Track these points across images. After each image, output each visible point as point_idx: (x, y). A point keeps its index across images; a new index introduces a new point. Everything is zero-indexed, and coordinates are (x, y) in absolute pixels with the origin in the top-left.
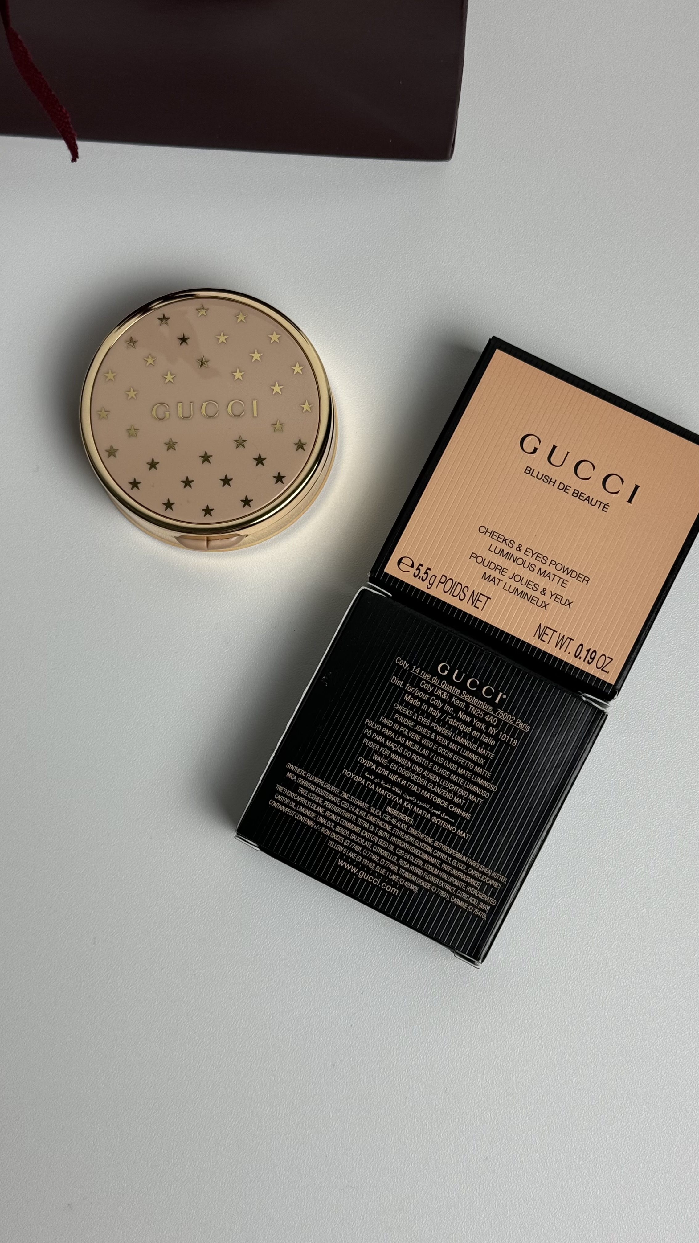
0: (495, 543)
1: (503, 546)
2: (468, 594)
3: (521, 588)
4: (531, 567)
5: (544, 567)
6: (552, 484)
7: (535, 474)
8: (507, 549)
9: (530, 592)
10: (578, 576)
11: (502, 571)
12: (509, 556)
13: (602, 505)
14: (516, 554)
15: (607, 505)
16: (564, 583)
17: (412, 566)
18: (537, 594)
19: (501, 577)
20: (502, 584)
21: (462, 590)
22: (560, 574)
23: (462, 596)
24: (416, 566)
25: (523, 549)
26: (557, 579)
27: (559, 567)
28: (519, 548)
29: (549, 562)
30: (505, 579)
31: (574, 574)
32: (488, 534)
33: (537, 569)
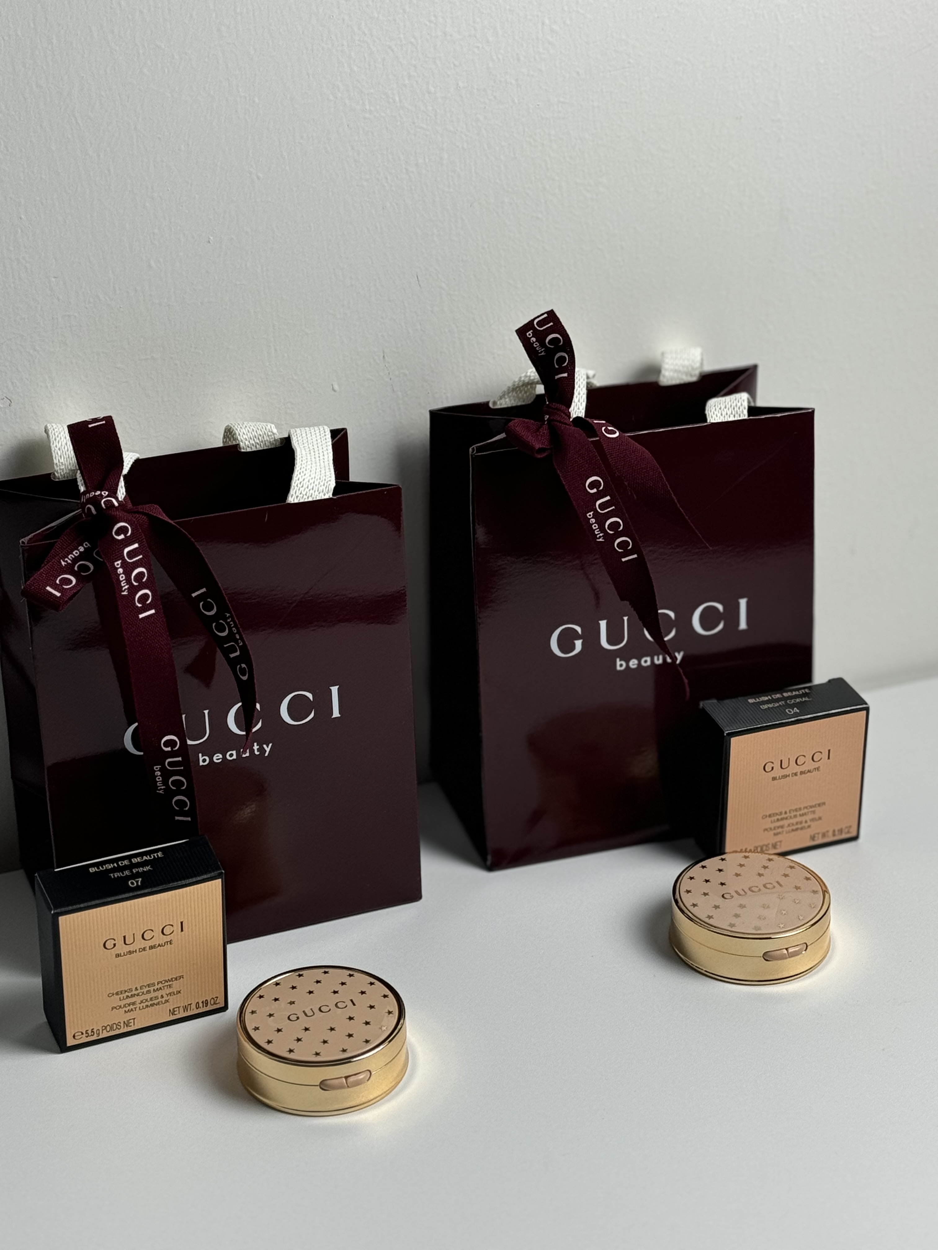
0: (121, 996)
1: (127, 994)
2: (122, 1025)
3: (149, 1004)
4: (148, 992)
5: (155, 988)
6: (134, 953)
7: (122, 954)
8: (129, 994)
9: (155, 1002)
10: (176, 979)
11: (134, 1004)
12: (133, 996)
13: (169, 943)
14: (136, 992)
15: (171, 940)
16: (170, 986)
17: (82, 1034)
18: (160, 1000)
19: (135, 1006)
20: (138, 1009)
21: (117, 1025)
22: (166, 984)
23: (119, 1027)
24: (84, 1032)
25: (139, 988)
26: (166, 987)
27: (163, 982)
28: (136, 989)
29: (156, 984)
30: (138, 1006)
31: (174, 979)
32: (115, 995)
33: (152, 991)
